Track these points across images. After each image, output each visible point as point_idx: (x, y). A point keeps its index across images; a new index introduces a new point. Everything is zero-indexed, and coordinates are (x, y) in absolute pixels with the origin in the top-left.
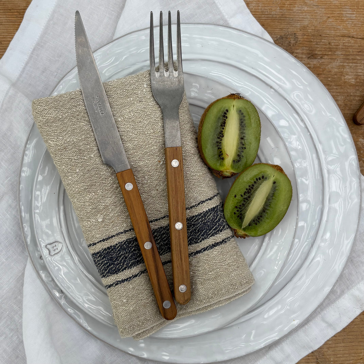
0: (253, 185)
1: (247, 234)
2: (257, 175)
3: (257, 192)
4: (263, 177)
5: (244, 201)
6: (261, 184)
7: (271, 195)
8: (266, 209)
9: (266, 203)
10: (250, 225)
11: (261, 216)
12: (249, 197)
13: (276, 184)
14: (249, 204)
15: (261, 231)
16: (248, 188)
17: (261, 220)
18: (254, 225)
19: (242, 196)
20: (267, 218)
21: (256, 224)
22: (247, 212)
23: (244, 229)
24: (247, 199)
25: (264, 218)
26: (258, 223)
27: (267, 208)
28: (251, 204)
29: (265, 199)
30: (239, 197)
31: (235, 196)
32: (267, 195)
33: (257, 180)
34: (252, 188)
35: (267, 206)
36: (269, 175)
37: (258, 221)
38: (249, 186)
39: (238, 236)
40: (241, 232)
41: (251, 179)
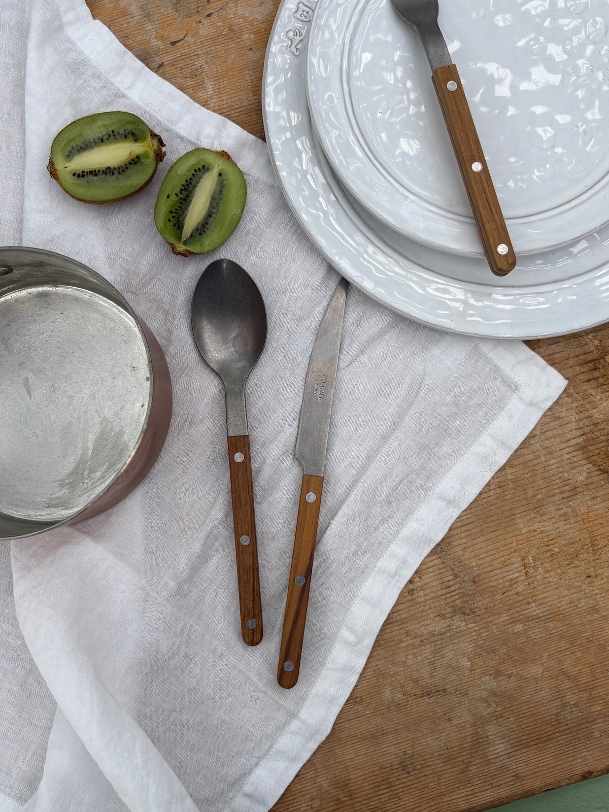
0: (191, 179)
1: (189, 249)
2: (194, 165)
3: (197, 189)
4: (204, 167)
5: (181, 203)
6: (201, 178)
7: (217, 192)
8: (213, 213)
9: (211, 204)
10: (191, 236)
11: (207, 223)
12: (188, 196)
13: (223, 177)
14: (188, 205)
15: (209, 245)
16: (184, 183)
17: (207, 229)
18: (197, 235)
19: (176, 195)
20: (216, 227)
21: (201, 234)
22: (187, 218)
23: (185, 243)
24: (185, 200)
25: (210, 226)
26: (203, 233)
27: (214, 211)
28: (191, 206)
29: (210, 199)
30: (174, 198)
31: (168, 197)
32: (212, 193)
33: (195, 170)
34: (190, 183)
35: (213, 208)
36: (212, 164)
37: (204, 231)
38: (186, 181)
39: (177, 253)
40: (181, 248)
41: (188, 171)
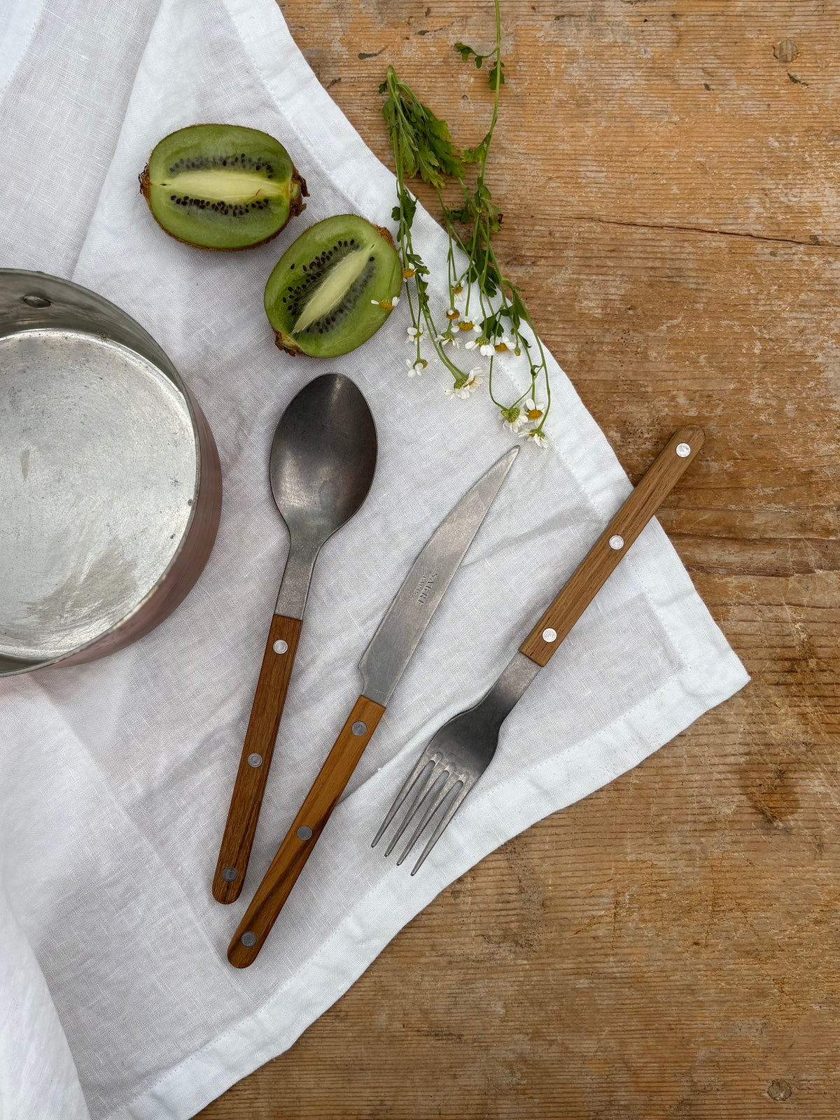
0: (330, 253)
1: (299, 346)
2: (341, 235)
3: (334, 268)
4: (352, 242)
5: (308, 281)
6: (345, 255)
7: (361, 282)
8: (346, 307)
9: (348, 294)
10: (308, 330)
11: (333, 319)
12: (319, 275)
13: (375, 263)
14: (317, 287)
15: (328, 349)
16: (320, 255)
17: (332, 327)
18: (316, 331)
19: (304, 268)
20: (344, 327)
21: (321, 331)
22: (309, 304)
23: (296, 336)
24: (313, 278)
25: (337, 325)
26: (324, 330)
27: (349, 305)
28: (320, 289)
29: (348, 288)
30: (299, 271)
31: (292, 267)
32: (354, 280)
33: (340, 243)
34: (328, 258)
35: (349, 301)
36: (365, 242)
37: (326, 328)
38: (324, 253)
39: (281, 347)
40: (289, 341)
41: (330, 240)
